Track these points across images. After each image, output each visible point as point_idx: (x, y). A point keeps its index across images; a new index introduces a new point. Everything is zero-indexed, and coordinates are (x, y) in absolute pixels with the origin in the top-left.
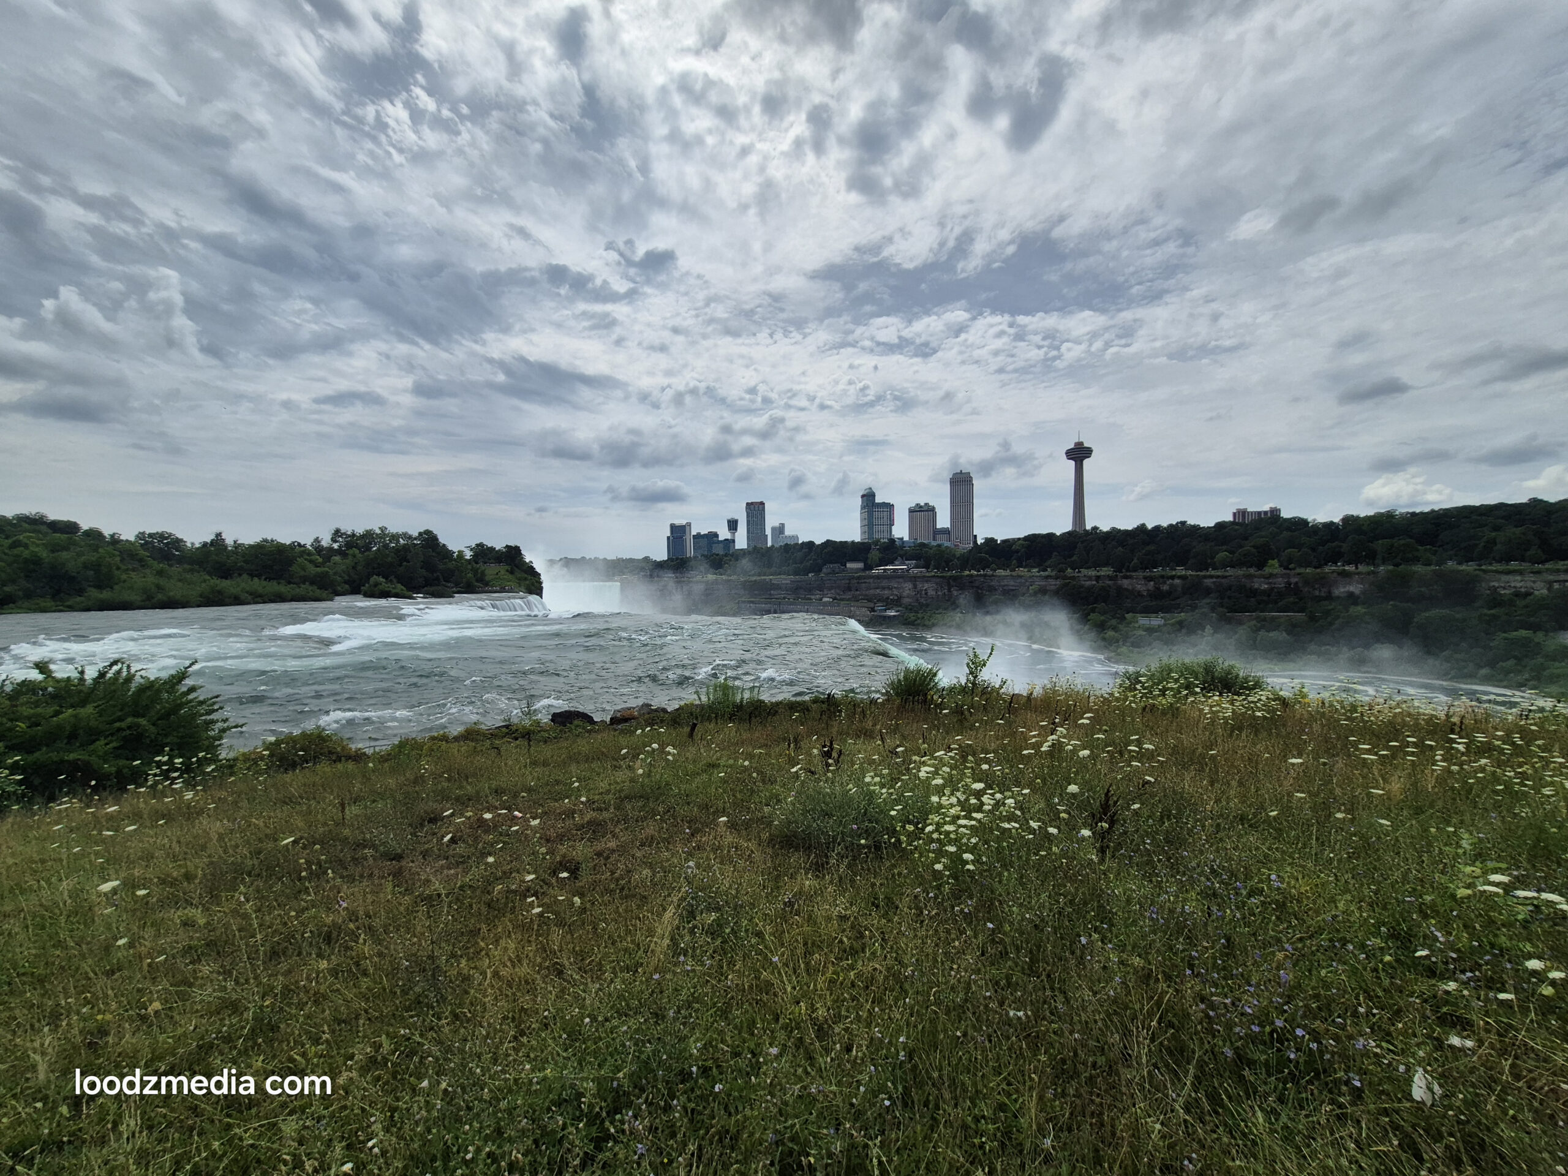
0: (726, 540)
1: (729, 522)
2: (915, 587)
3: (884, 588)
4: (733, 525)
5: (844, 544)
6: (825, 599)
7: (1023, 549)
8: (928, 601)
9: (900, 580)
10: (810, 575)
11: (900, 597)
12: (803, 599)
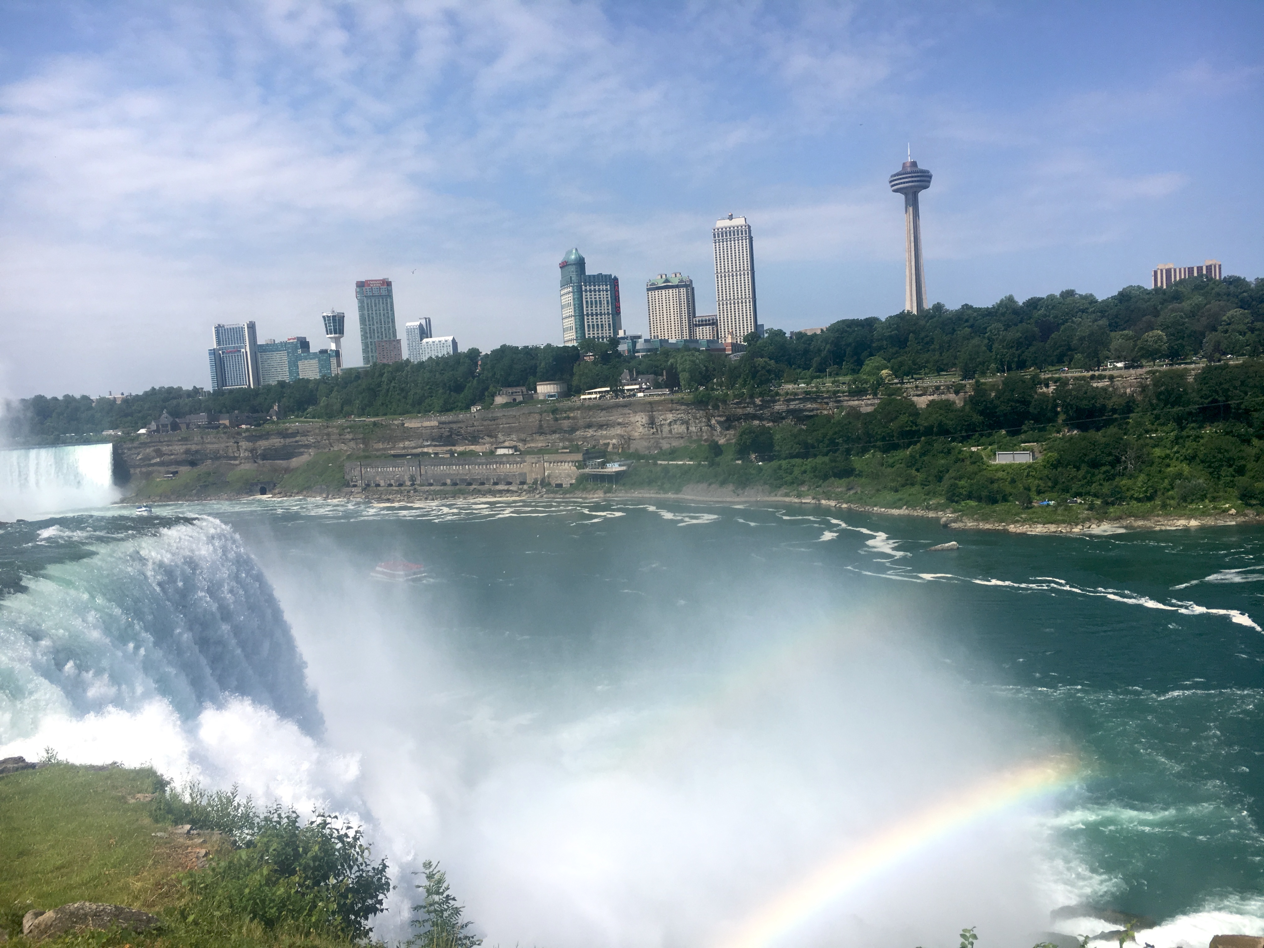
0: (323, 352)
1: (326, 319)
2: (651, 421)
3: (601, 426)
4: (335, 324)
5: (530, 353)
6: (500, 452)
7: (828, 346)
8: (675, 443)
9: (626, 411)
10: (474, 409)
11: (629, 439)
12: (461, 454)
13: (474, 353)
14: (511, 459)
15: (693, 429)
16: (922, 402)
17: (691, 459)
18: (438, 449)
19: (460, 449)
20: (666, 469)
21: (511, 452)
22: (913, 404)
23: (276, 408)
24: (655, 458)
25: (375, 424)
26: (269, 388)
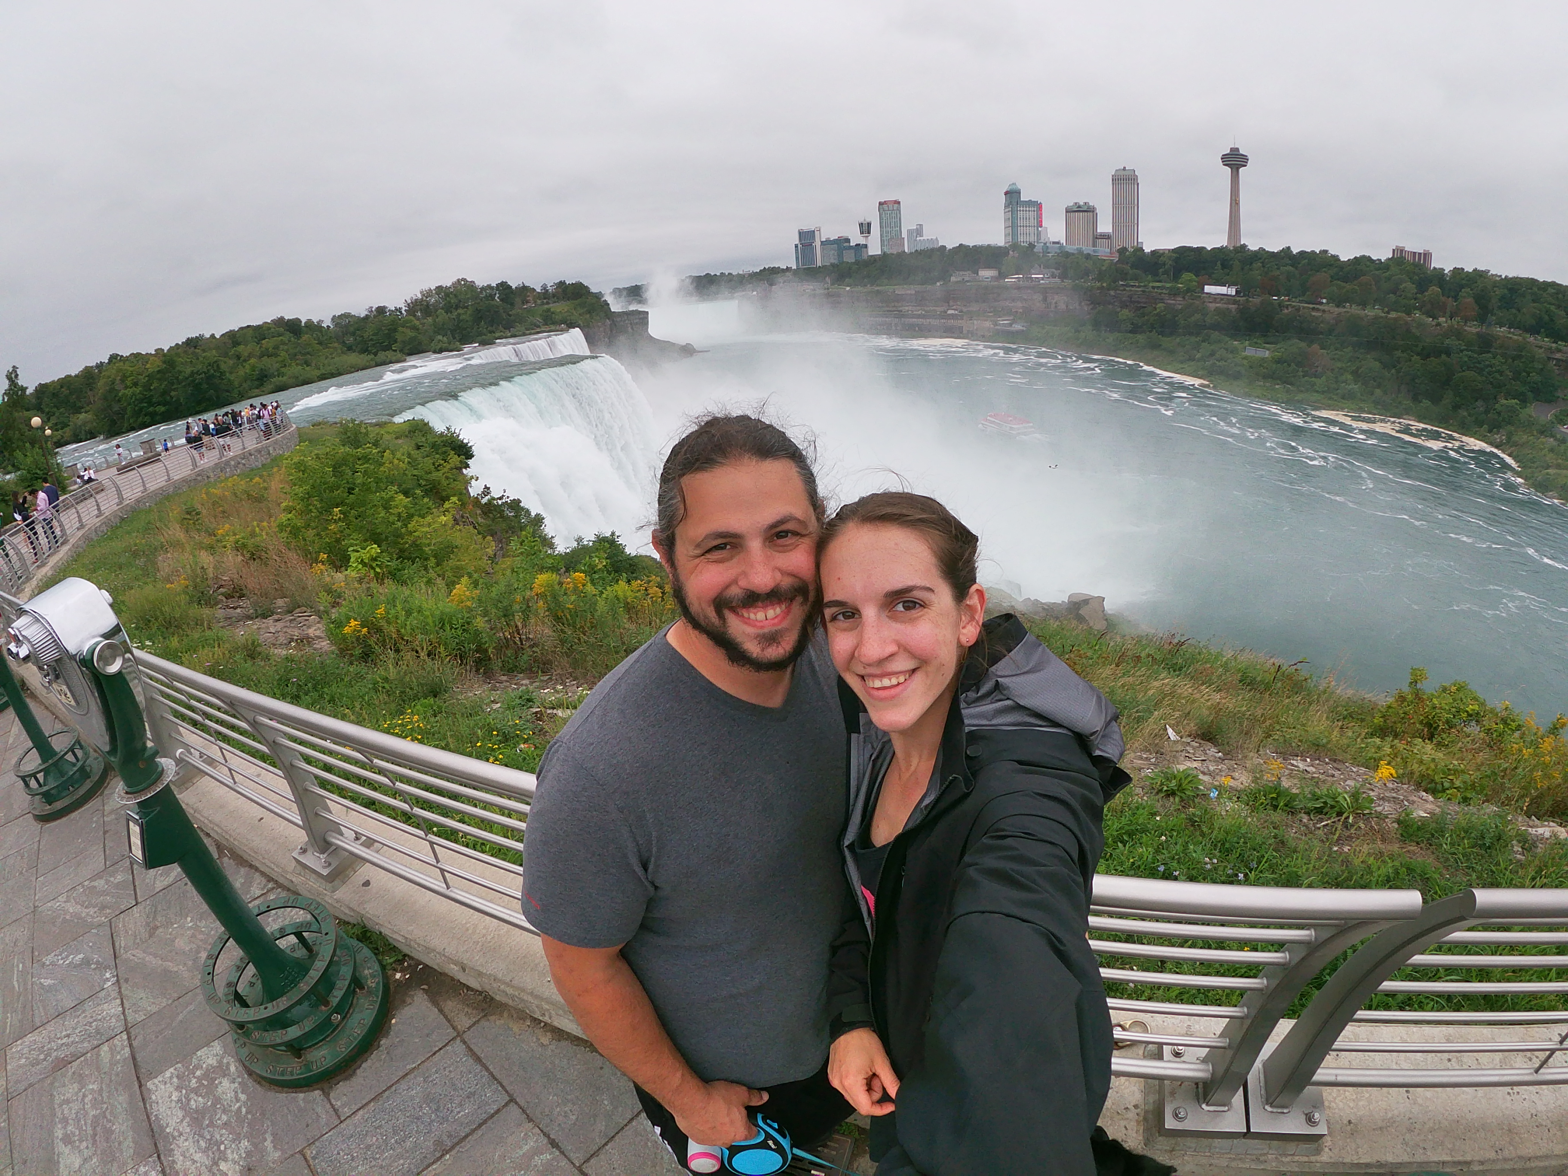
0: (858, 245)
1: (861, 225)
2: (1045, 299)
3: (1013, 300)
4: (866, 229)
5: (977, 249)
6: (950, 312)
7: (1170, 262)
8: (1057, 315)
10: (938, 284)
13: (944, 247)
14: (955, 318)
15: (1070, 307)
16: (1211, 307)
19: (926, 309)
20: (1048, 331)
21: (956, 313)
22: (1206, 308)
25: (879, 291)
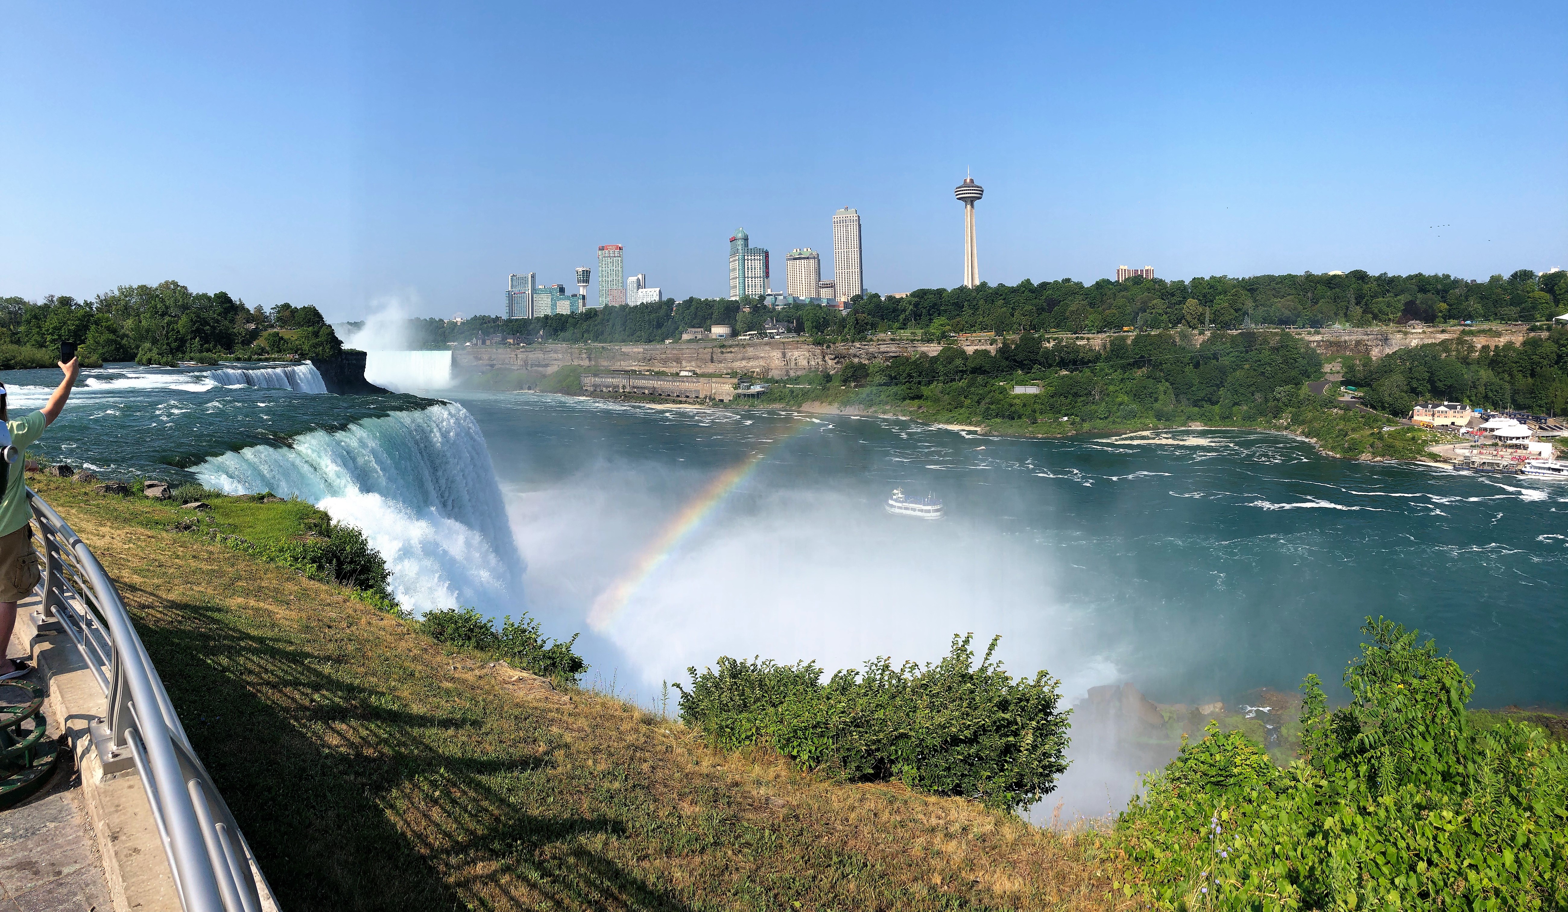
3: (750, 358)
5: (709, 304)
6: (683, 373)
7: (910, 307)
8: (799, 373)
9: (767, 348)
10: (667, 342)
11: (767, 370)
12: (657, 373)
13: (672, 301)
14: (690, 379)
15: (813, 363)
16: (970, 350)
17: (810, 384)
18: (643, 368)
19: (656, 370)
20: (792, 391)
21: (690, 374)
22: (964, 352)
23: (541, 333)
24: (785, 383)
25: (603, 348)
26: (538, 319)
